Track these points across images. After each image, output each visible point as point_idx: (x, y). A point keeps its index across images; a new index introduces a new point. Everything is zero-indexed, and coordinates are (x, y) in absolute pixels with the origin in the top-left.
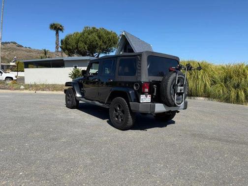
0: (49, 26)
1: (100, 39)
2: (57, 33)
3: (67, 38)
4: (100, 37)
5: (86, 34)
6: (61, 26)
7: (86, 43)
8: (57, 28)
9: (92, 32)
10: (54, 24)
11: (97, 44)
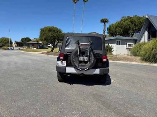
0: (100, 21)
1: (132, 23)
2: (105, 24)
3: (110, 26)
4: (132, 22)
5: (122, 22)
6: (107, 20)
7: (121, 28)
8: (104, 21)
9: (126, 20)
10: (103, 19)
11: (130, 27)
